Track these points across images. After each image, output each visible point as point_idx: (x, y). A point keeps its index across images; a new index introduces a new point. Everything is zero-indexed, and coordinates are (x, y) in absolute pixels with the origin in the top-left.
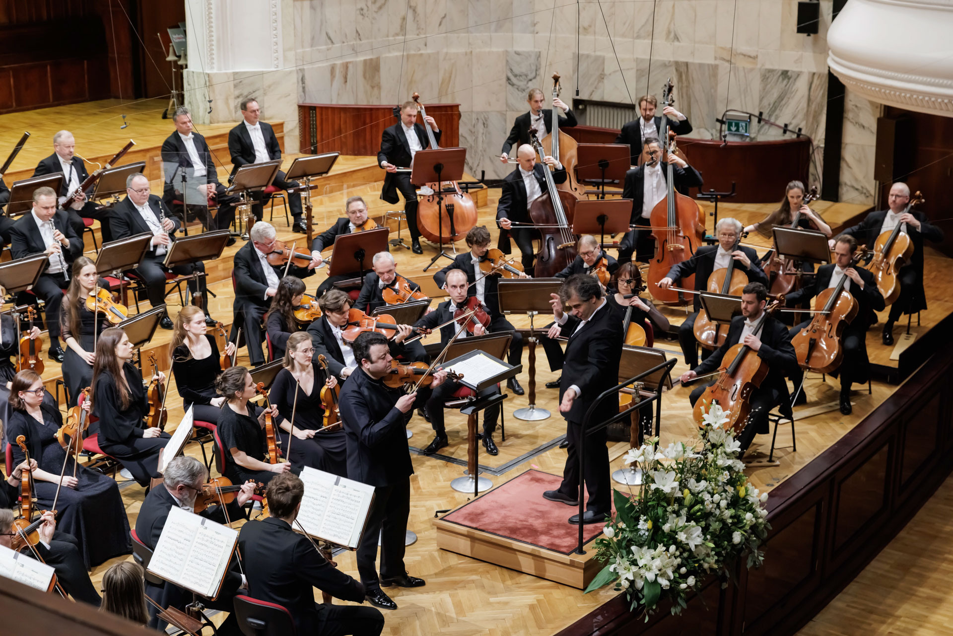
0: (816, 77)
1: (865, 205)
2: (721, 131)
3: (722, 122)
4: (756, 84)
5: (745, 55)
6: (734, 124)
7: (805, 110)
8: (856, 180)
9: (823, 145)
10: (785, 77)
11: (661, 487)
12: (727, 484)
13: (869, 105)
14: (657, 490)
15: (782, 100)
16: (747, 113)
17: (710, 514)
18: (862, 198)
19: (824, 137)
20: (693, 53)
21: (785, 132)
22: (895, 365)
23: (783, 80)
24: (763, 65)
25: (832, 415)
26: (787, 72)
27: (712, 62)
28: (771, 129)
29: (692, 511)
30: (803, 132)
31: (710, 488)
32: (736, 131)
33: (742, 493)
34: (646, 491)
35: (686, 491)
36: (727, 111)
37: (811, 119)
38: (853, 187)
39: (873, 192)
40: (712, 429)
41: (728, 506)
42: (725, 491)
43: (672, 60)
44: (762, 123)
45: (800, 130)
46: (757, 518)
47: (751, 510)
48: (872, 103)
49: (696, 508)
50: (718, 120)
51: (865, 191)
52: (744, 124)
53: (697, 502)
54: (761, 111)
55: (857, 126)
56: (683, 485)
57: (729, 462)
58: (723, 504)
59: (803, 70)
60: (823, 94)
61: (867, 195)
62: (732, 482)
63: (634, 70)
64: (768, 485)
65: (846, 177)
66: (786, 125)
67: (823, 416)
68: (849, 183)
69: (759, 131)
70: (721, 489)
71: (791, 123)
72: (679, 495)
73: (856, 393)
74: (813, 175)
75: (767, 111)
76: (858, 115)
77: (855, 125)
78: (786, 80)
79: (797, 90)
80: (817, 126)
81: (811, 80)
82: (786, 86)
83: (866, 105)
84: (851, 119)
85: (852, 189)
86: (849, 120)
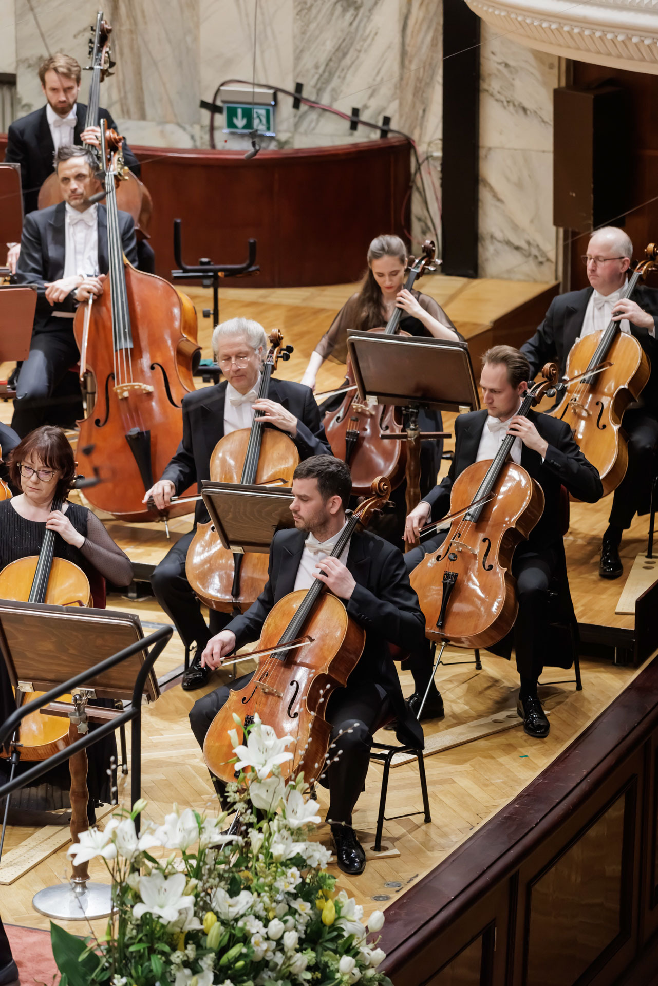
0: (416, 3)
1: (535, 281)
2: (212, 129)
3: (214, 109)
4: (285, 24)
6: (240, 112)
7: (396, 77)
8: (515, 227)
9: (439, 154)
11: (156, 911)
12: (295, 896)
13: (532, 60)
14: (147, 919)
15: (345, 55)
16: (270, 87)
17: (264, 964)
18: (530, 267)
19: (439, 134)
21: (354, 126)
22: (628, 624)
23: (345, 10)
25: (501, 740)
28: (322, 121)
29: (224, 960)
30: (394, 125)
31: (259, 908)
32: (245, 127)
33: (328, 915)
34: (123, 923)
35: (209, 917)
36: (222, 85)
37: (409, 96)
38: (508, 243)
39: (552, 255)
40: (256, 779)
41: (303, 944)
42: (292, 912)
44: (303, 107)
45: (387, 120)
46: (362, 967)
47: (349, 950)
48: (539, 56)
49: (233, 952)
50: (204, 105)
51: (534, 251)
52: (262, 112)
53: (233, 940)
54: (300, 81)
55: (511, 108)
56: (202, 906)
57: (298, 848)
58: (291, 939)
60: (434, 39)
61: (541, 259)
62: (305, 892)
64: (377, 898)
65: (492, 221)
66: (356, 112)
67: (482, 743)
68: (498, 235)
69: (297, 126)
70: (283, 908)
71: (366, 107)
72: (195, 925)
73: (550, 691)
74: (419, 219)
75: (313, 82)
76: (512, 85)
77: (505, 108)
78: (352, 11)
79: (376, 34)
80: (424, 111)
81: (405, 11)
82: (351, 24)
83: (526, 61)
84: (495, 93)
85: (507, 248)
86: (492, 95)
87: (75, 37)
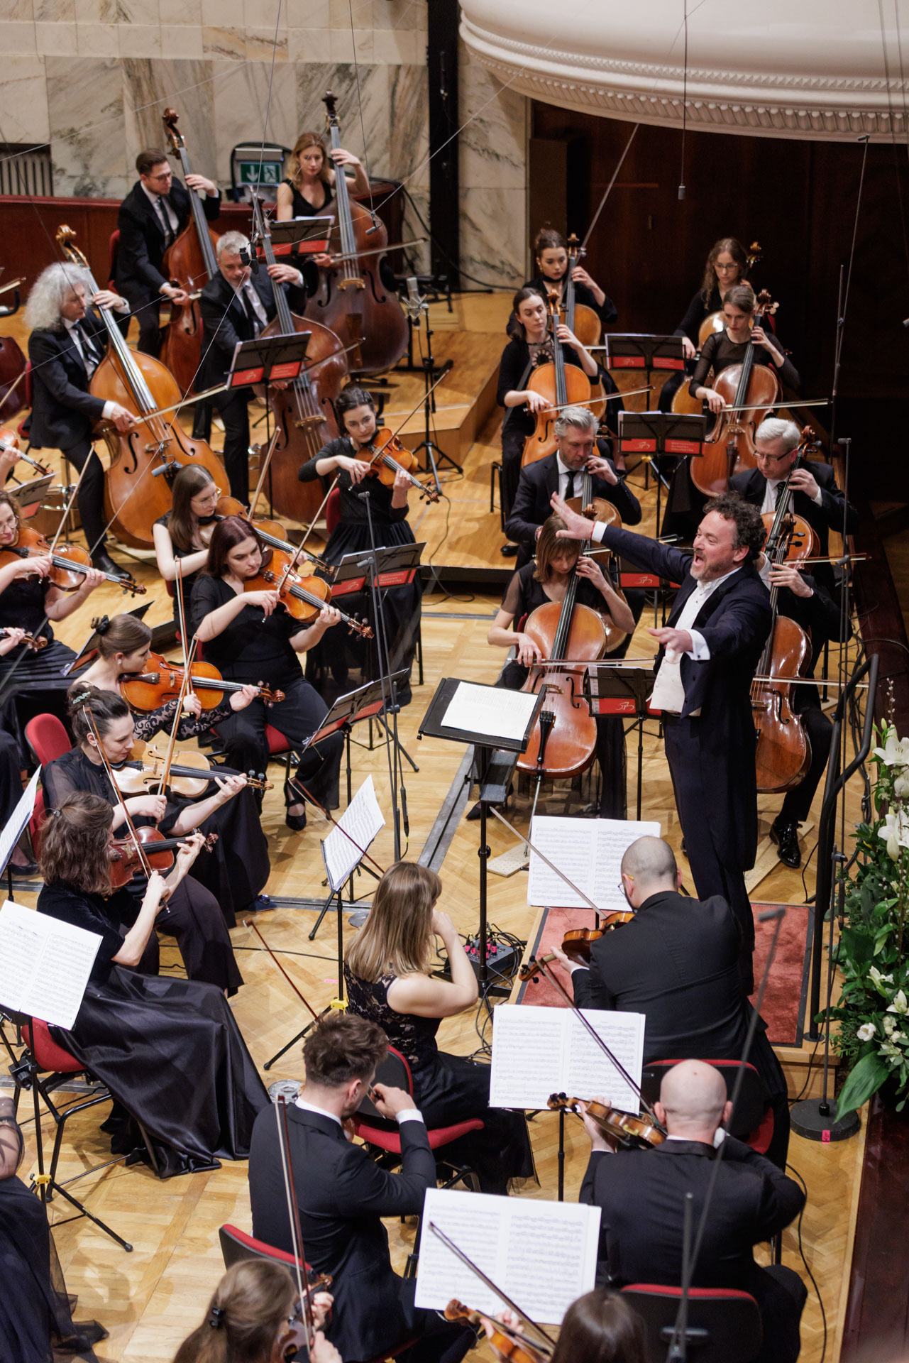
0: (403, 73)
4: (289, 94)
5: (262, 41)
6: (252, 168)
7: (387, 134)
8: (490, 250)
10: (345, 77)
13: (503, 115)
16: (279, 147)
19: (427, 179)
20: (158, 42)
23: (341, 81)
24: (299, 57)
26: (347, 66)
27: (199, 56)
32: (258, 180)
37: (399, 149)
38: (486, 263)
43: (118, 56)
51: (507, 269)
52: (272, 167)
55: (486, 155)
59: (377, 63)
60: (419, 102)
61: (513, 275)
63: (44, 79)
65: (471, 247)
68: (478, 258)
76: (486, 136)
77: (480, 155)
78: (347, 82)
79: (369, 100)
80: (412, 161)
81: (393, 79)
82: (347, 92)
83: (499, 117)
84: (472, 143)
85: (484, 267)
86: (469, 145)
87: (102, 111)
